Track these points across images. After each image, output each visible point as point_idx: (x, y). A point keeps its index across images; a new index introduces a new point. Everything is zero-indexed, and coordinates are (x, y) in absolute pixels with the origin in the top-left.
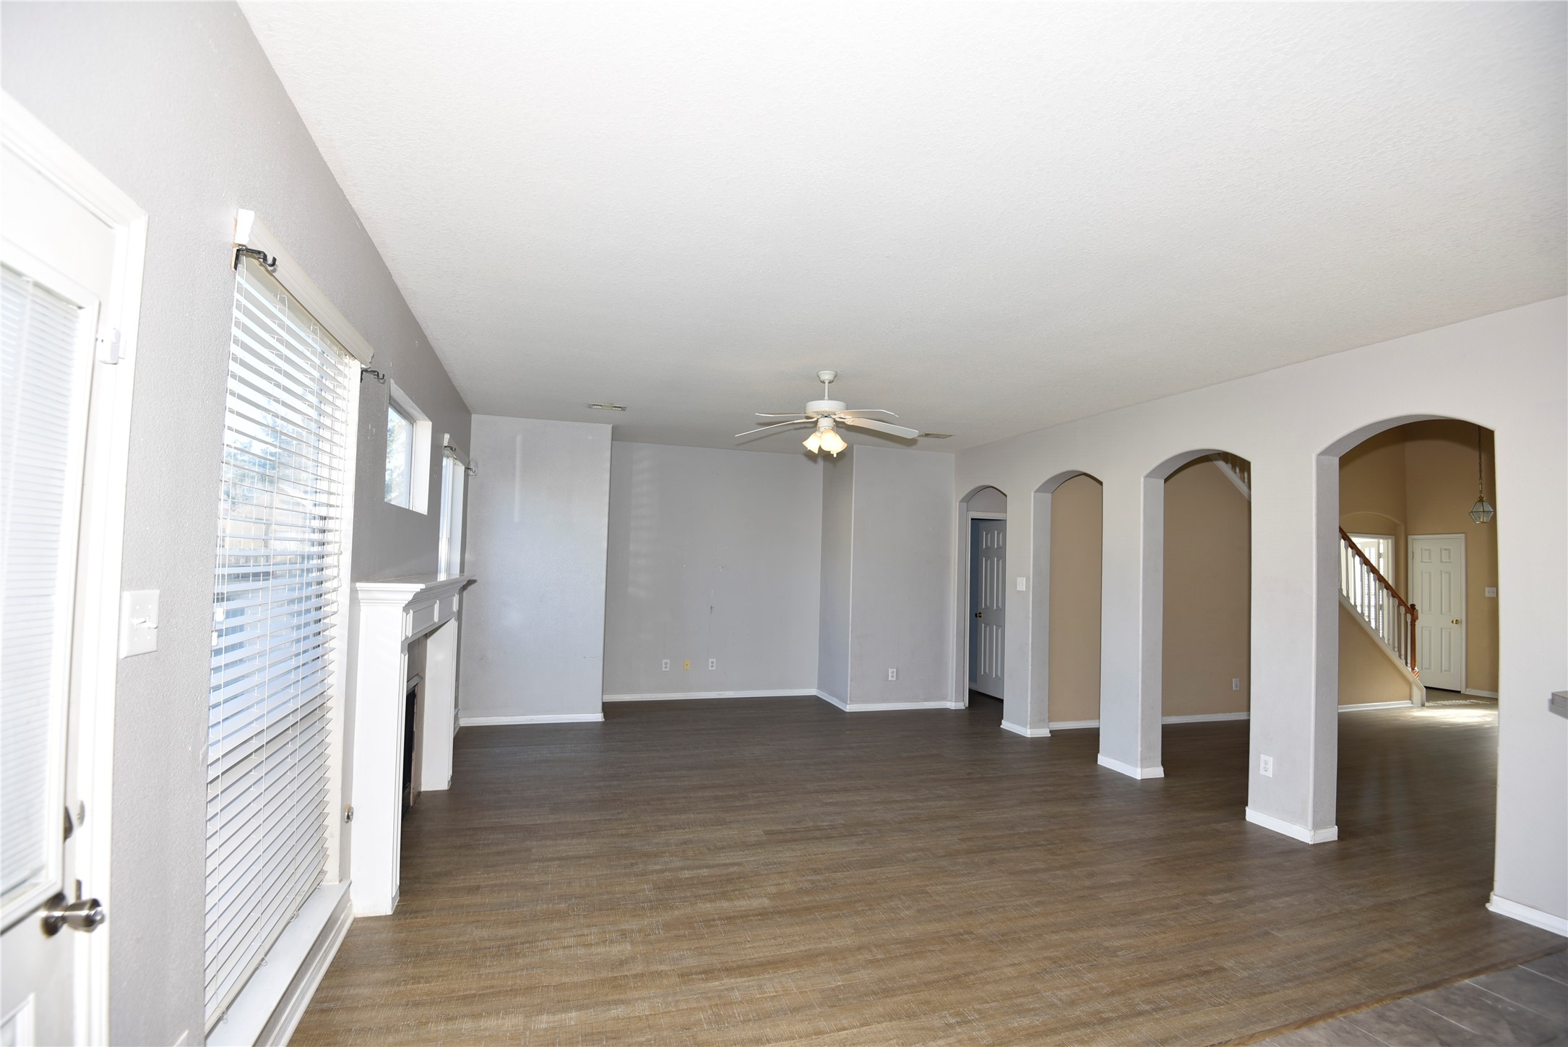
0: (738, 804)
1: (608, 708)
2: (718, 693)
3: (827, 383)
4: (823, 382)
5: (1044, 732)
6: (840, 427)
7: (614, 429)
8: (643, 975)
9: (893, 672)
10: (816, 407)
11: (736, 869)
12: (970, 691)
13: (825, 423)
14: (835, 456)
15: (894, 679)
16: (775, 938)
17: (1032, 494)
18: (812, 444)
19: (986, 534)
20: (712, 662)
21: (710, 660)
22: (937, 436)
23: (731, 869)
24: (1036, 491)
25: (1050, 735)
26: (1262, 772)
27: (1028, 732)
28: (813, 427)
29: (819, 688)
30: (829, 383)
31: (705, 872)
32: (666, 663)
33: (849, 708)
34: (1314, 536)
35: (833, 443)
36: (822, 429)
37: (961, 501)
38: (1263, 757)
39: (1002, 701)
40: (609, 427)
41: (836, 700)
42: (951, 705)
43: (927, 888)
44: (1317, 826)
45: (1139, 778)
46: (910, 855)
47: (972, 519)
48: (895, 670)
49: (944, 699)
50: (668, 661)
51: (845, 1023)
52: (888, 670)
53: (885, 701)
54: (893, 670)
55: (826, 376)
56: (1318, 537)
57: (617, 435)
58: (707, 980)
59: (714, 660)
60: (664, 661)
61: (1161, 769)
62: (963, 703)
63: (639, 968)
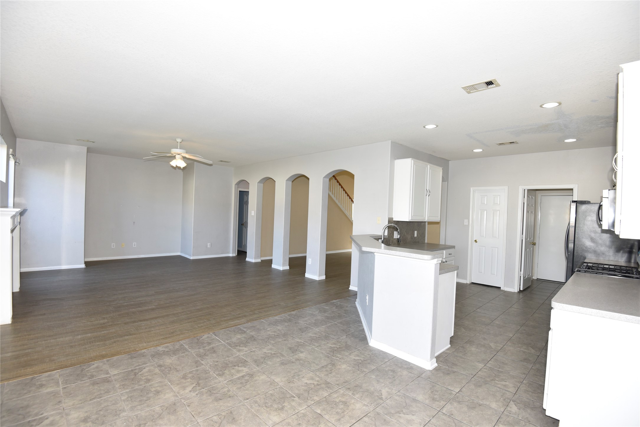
0: (145, 286)
1: (86, 263)
2: (138, 256)
3: (179, 143)
4: (178, 142)
5: (259, 260)
6: (184, 158)
7: (88, 148)
8: (112, 325)
9: (209, 245)
10: (174, 151)
11: (144, 301)
12: (238, 250)
13: (177, 156)
14: (182, 168)
15: (210, 247)
16: (156, 313)
17: (257, 184)
18: (174, 163)
19: (246, 196)
20: (135, 244)
21: (134, 243)
22: (225, 162)
23: (142, 301)
24: (258, 183)
25: (261, 261)
26: (309, 263)
27: (253, 261)
28: (174, 157)
29: (181, 252)
30: (180, 143)
31: (133, 303)
32: (113, 245)
33: (192, 258)
34: (321, 199)
35: (182, 164)
36: (177, 159)
37: (236, 185)
38: (309, 259)
39: (246, 252)
40: (86, 148)
41: (187, 255)
42: (231, 255)
43: (207, 299)
44: (320, 275)
45: (282, 269)
46: (204, 293)
47: (239, 191)
48: (210, 244)
49: (228, 253)
50: (114, 244)
51: (175, 325)
52: (207, 244)
53: (206, 255)
54: (209, 244)
55: (179, 140)
56: (322, 200)
57: (89, 150)
58: (133, 323)
59: (136, 243)
60: (112, 244)
61: (289, 267)
62: (235, 254)
63: (110, 324)
